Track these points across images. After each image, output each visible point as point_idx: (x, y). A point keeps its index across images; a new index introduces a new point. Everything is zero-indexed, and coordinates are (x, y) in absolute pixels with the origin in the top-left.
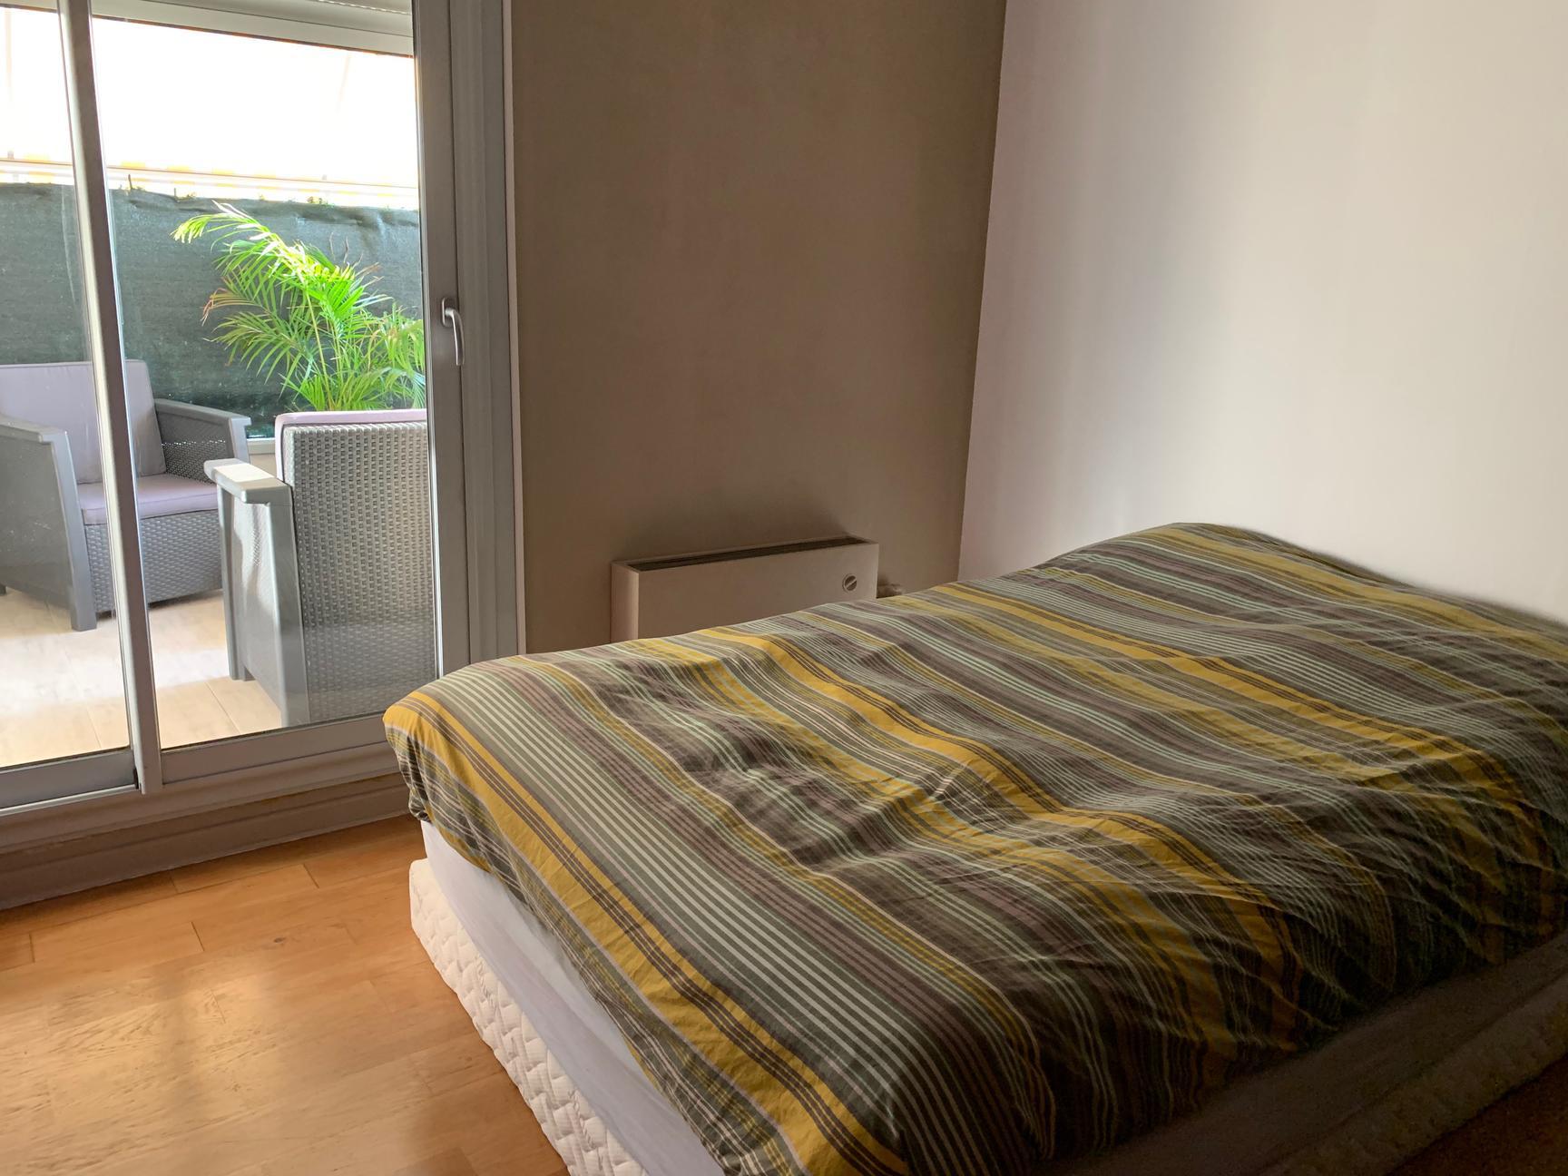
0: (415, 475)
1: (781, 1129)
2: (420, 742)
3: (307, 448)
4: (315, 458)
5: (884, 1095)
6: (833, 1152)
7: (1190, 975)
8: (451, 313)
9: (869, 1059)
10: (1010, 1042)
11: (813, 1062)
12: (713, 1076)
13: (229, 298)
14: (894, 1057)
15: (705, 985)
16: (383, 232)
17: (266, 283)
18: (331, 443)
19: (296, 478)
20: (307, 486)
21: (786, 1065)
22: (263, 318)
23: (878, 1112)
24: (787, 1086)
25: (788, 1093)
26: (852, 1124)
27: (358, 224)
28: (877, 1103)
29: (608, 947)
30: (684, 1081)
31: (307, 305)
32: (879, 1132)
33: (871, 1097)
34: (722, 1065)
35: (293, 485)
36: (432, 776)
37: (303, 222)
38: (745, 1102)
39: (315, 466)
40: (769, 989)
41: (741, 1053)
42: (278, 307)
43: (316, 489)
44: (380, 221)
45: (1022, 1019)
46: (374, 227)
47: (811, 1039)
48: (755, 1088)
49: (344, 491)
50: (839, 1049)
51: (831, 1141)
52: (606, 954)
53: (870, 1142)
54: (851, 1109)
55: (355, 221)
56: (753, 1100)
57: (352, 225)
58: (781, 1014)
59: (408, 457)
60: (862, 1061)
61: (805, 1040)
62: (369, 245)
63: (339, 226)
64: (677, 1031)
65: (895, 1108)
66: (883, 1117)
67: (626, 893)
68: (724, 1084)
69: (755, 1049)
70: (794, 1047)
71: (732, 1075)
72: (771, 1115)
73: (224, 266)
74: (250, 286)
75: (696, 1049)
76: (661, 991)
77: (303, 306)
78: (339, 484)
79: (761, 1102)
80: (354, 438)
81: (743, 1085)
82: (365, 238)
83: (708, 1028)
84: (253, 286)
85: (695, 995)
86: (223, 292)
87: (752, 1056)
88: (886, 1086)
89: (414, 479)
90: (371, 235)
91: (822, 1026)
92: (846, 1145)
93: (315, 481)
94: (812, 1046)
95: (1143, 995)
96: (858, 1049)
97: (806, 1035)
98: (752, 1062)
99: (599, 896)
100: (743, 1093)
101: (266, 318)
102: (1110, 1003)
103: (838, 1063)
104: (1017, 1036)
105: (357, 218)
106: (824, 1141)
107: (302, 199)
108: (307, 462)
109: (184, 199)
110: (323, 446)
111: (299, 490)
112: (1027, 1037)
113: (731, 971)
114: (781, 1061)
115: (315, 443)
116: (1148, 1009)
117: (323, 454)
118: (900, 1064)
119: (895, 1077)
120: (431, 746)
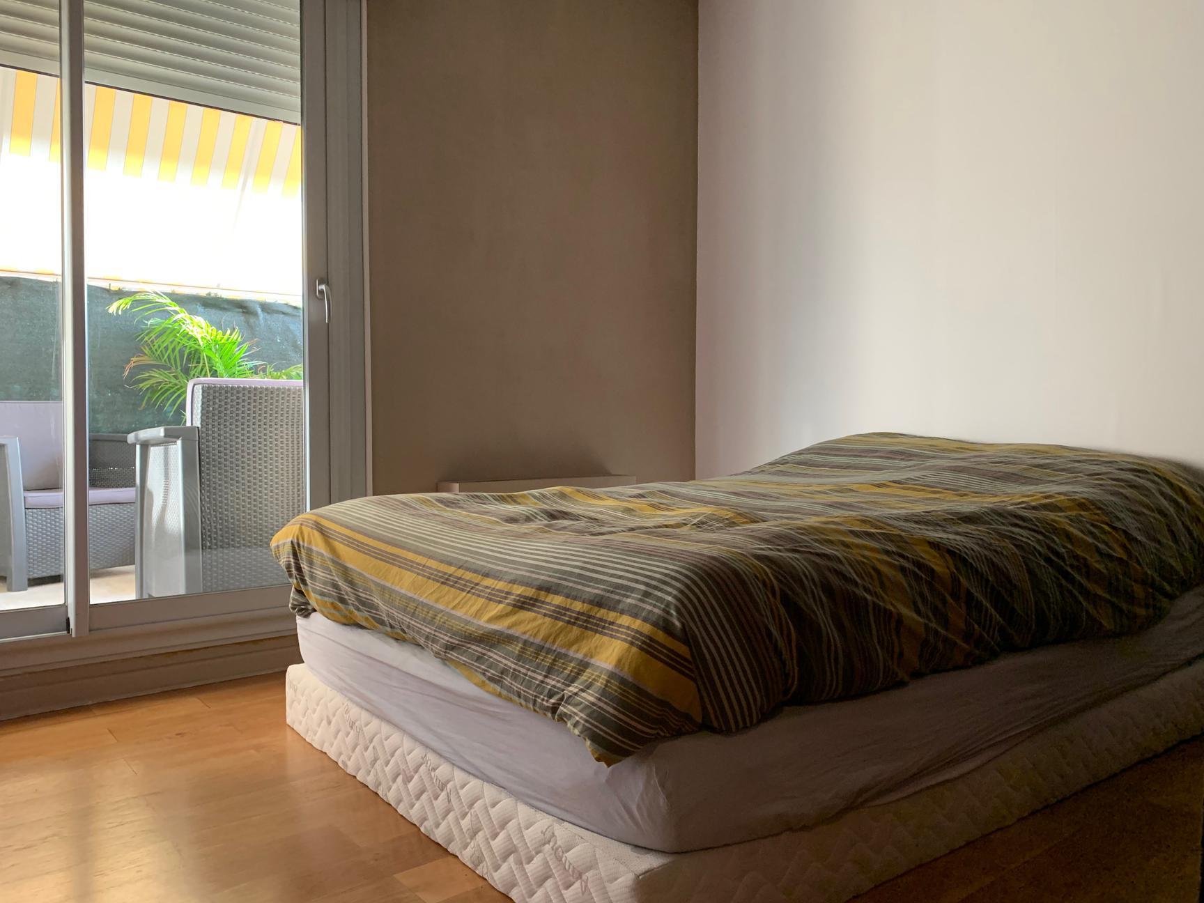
0: (290, 423)
1: (592, 661)
2: (301, 543)
3: (211, 397)
4: (217, 406)
5: (668, 604)
6: (634, 649)
7: (884, 569)
8: (323, 287)
9: (656, 588)
10: (756, 577)
11: (613, 608)
12: (540, 648)
13: (145, 360)
14: (673, 582)
15: (530, 592)
16: (261, 318)
17: (174, 350)
18: (229, 395)
19: (202, 421)
20: (210, 426)
21: (594, 617)
22: (170, 373)
23: (665, 615)
24: (596, 632)
25: (598, 635)
26: (647, 628)
27: (243, 312)
28: (664, 610)
29: (454, 608)
30: (516, 664)
31: (204, 363)
32: (666, 627)
33: (659, 608)
34: (545, 639)
35: (199, 426)
36: (311, 563)
37: (202, 310)
38: (566, 655)
39: (216, 412)
40: (579, 576)
41: (560, 624)
42: (181, 365)
43: (216, 429)
44: (259, 310)
45: (765, 567)
46: (255, 314)
47: (612, 592)
48: (571, 644)
49: (237, 432)
50: (633, 590)
51: (632, 643)
52: (453, 612)
53: (661, 636)
54: (645, 620)
55: (241, 310)
56: (571, 653)
57: (239, 312)
58: (589, 586)
59: (286, 409)
60: (651, 590)
61: (608, 595)
62: (250, 327)
63: (229, 313)
64: (510, 632)
65: (678, 611)
66: (669, 618)
67: (467, 569)
68: (549, 651)
69: (570, 617)
70: (599, 603)
71: (554, 642)
72: (585, 655)
73: (143, 338)
74: (161, 351)
75: (525, 637)
76: (497, 612)
77: (201, 365)
78: (233, 426)
79: (577, 651)
80: (246, 392)
81: (562, 646)
82: (247, 322)
83: (534, 619)
84: (164, 352)
85: (524, 603)
86: (140, 356)
87: (569, 622)
88: (670, 599)
89: (290, 427)
90: (252, 320)
91: (620, 581)
92: (644, 642)
93: (216, 424)
94: (613, 596)
95: (850, 573)
96: (647, 585)
97: (608, 591)
98: (570, 626)
99: (445, 580)
100: (563, 651)
101: (172, 373)
102: (827, 573)
103: (633, 598)
104: (761, 575)
105: (242, 307)
106: (627, 645)
107: (203, 293)
108: (211, 409)
109: (116, 291)
110: (223, 397)
111: (204, 430)
112: (767, 575)
113: (550, 576)
114: (590, 617)
115: (217, 394)
116: (856, 584)
117: (223, 403)
118: (678, 585)
119: (675, 592)
120: (310, 543)
